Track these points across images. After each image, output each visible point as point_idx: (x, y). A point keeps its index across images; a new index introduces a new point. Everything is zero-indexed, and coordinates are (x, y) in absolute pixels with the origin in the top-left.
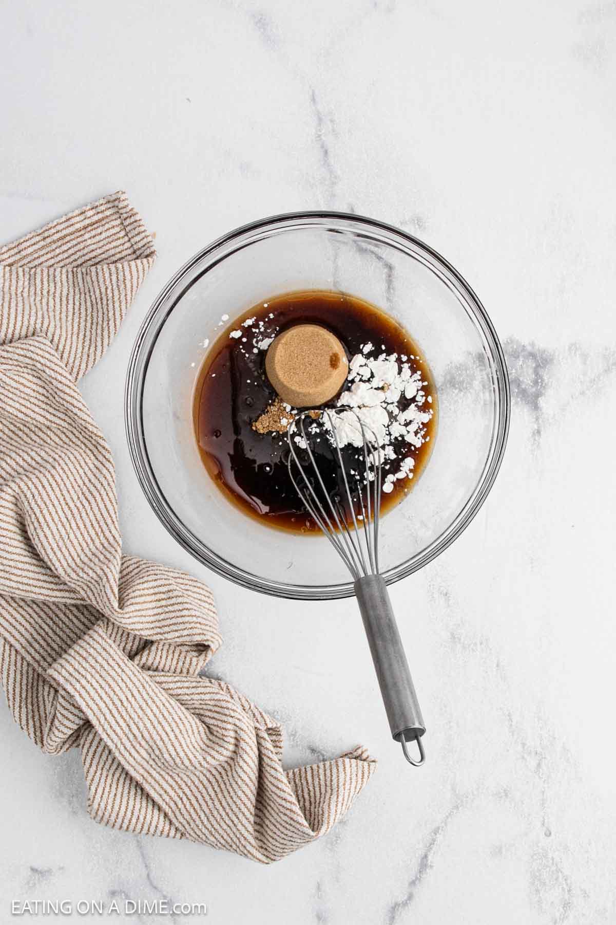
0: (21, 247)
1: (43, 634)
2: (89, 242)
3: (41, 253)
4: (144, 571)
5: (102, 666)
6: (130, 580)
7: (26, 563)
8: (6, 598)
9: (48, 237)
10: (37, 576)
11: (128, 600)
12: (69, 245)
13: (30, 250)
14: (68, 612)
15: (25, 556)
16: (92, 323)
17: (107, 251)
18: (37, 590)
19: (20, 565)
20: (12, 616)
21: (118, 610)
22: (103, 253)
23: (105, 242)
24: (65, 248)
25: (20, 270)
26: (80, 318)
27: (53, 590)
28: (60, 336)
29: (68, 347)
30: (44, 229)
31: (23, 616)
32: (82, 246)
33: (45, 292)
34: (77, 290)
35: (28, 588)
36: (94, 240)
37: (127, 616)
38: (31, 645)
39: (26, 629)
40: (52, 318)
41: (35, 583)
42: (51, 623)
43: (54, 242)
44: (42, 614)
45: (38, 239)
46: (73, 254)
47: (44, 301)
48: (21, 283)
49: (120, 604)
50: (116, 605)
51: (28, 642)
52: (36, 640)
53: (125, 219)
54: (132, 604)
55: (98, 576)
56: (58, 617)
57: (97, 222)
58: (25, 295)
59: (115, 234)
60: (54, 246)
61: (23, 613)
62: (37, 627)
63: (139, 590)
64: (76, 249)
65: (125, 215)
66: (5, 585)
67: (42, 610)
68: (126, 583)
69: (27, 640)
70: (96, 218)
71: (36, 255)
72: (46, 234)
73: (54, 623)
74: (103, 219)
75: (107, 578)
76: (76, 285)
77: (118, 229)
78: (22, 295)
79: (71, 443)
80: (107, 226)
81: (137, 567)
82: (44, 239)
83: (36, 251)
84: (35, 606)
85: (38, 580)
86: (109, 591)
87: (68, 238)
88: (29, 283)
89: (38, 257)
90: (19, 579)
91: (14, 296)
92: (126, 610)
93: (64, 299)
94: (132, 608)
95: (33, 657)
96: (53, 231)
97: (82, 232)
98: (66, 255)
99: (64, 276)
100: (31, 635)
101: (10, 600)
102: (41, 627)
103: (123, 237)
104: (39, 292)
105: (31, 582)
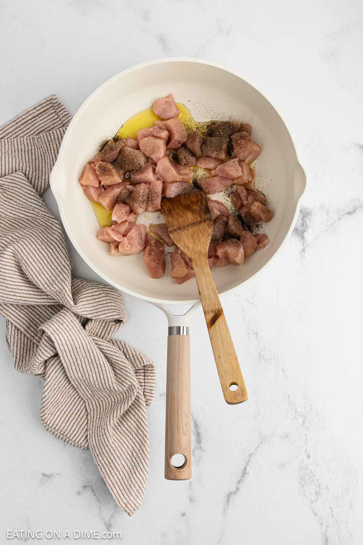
0: (5, 129)
1: (35, 323)
2: (40, 123)
3: (16, 131)
4: (86, 285)
5: (70, 329)
6: (79, 290)
7: (23, 286)
8: (14, 306)
9: (18, 122)
10: (29, 292)
11: (79, 299)
12: (30, 125)
13: (10, 130)
14: (46, 310)
15: (22, 283)
16: (45, 163)
17: (50, 126)
18: (30, 300)
19: (20, 288)
20: (18, 314)
21: (74, 306)
22: (48, 127)
23: (48, 122)
24: (28, 127)
25: (6, 140)
26: (39, 161)
27: (38, 299)
28: (29, 171)
29: (34, 176)
30: (16, 118)
31: (24, 314)
32: (37, 125)
33: (20, 150)
34: (36, 147)
35: (25, 299)
36: (42, 122)
37: (79, 308)
38: (29, 329)
39: (26, 321)
40: (24, 163)
41: (29, 296)
42: (38, 317)
43: (22, 124)
44: (33, 312)
45: (14, 124)
46: (32, 130)
47: (20, 154)
48: (7, 147)
49: (74, 302)
50: (72, 303)
51: (28, 327)
52: (31, 326)
53: (57, 109)
54: (81, 302)
55: (60, 289)
56: (42, 313)
57: (43, 112)
58: (10, 152)
59: (53, 117)
60: (22, 127)
61: (24, 313)
62: (32, 319)
63: (85, 294)
64: (34, 127)
65: (57, 107)
66: (13, 299)
67: (33, 311)
68: (77, 291)
69: (27, 326)
70: (42, 110)
71: (14, 132)
72: (18, 121)
73: (40, 316)
74: (46, 110)
75: (65, 290)
76: (35, 145)
77: (54, 115)
78: (8, 153)
79: (40, 225)
80: (49, 114)
81: (82, 283)
82: (17, 124)
83: (13, 130)
84: (29, 309)
85: (30, 294)
86: (67, 297)
87: (29, 122)
88: (11, 146)
89: (15, 133)
90: (20, 295)
91: (3, 154)
92: (79, 305)
93: (30, 152)
94: (81, 304)
95: (31, 335)
96: (21, 119)
97: (36, 118)
98: (29, 131)
99: (28, 141)
100: (29, 323)
101: (16, 307)
102: (33, 319)
103: (57, 118)
104: (16, 150)
105: (27, 296)
